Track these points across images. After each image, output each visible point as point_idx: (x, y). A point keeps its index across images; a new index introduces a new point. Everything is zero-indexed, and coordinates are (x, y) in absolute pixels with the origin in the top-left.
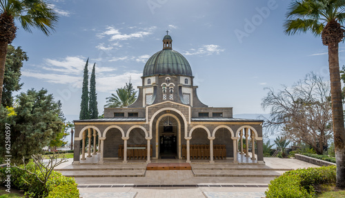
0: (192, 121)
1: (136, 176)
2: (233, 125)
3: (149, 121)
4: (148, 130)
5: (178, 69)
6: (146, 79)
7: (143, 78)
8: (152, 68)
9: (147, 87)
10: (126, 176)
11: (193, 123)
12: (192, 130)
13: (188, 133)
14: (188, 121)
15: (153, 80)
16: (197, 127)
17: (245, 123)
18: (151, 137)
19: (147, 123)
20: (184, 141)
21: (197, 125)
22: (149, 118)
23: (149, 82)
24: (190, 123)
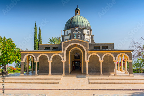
0: (89, 50)
1: (54, 83)
2: (115, 53)
3: (64, 51)
4: (63, 56)
5: (83, 25)
6: (66, 31)
7: (64, 31)
8: (69, 25)
9: (66, 35)
10: (47, 83)
11: (90, 52)
12: (89, 56)
13: (87, 58)
14: (87, 50)
15: (69, 31)
16: (92, 54)
17: (122, 52)
18: (65, 60)
19: (62, 52)
20: (85, 63)
21: (93, 53)
22: (64, 49)
23: (67, 33)
24: (88, 52)
